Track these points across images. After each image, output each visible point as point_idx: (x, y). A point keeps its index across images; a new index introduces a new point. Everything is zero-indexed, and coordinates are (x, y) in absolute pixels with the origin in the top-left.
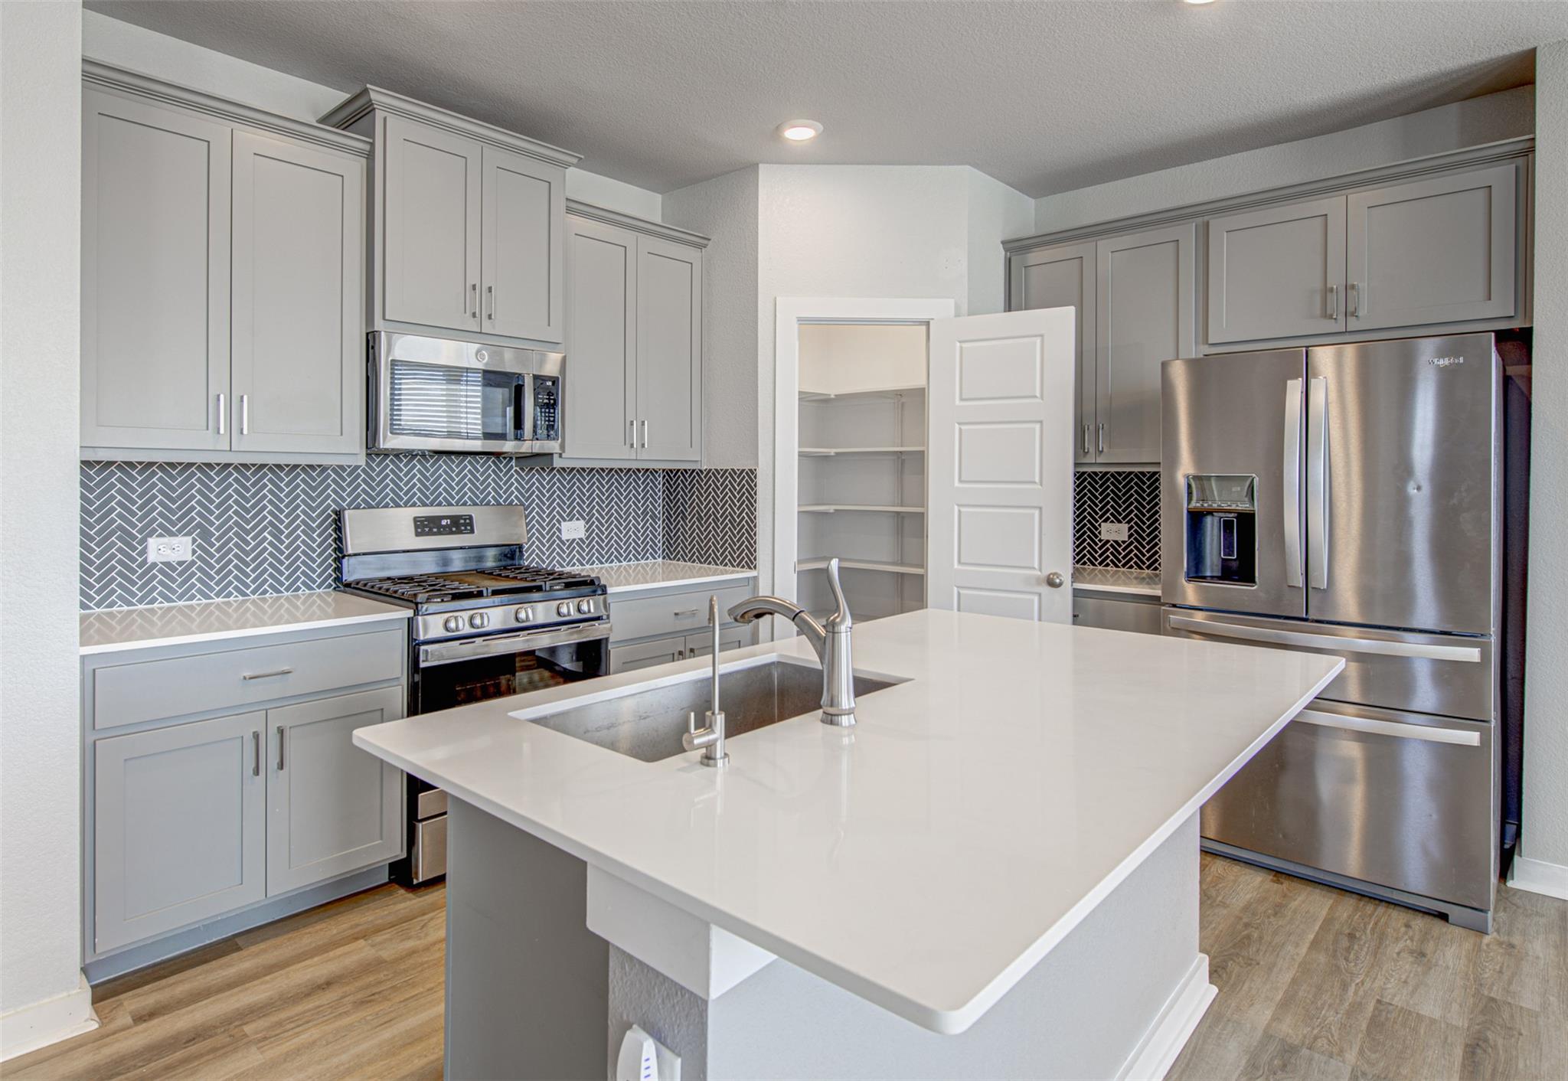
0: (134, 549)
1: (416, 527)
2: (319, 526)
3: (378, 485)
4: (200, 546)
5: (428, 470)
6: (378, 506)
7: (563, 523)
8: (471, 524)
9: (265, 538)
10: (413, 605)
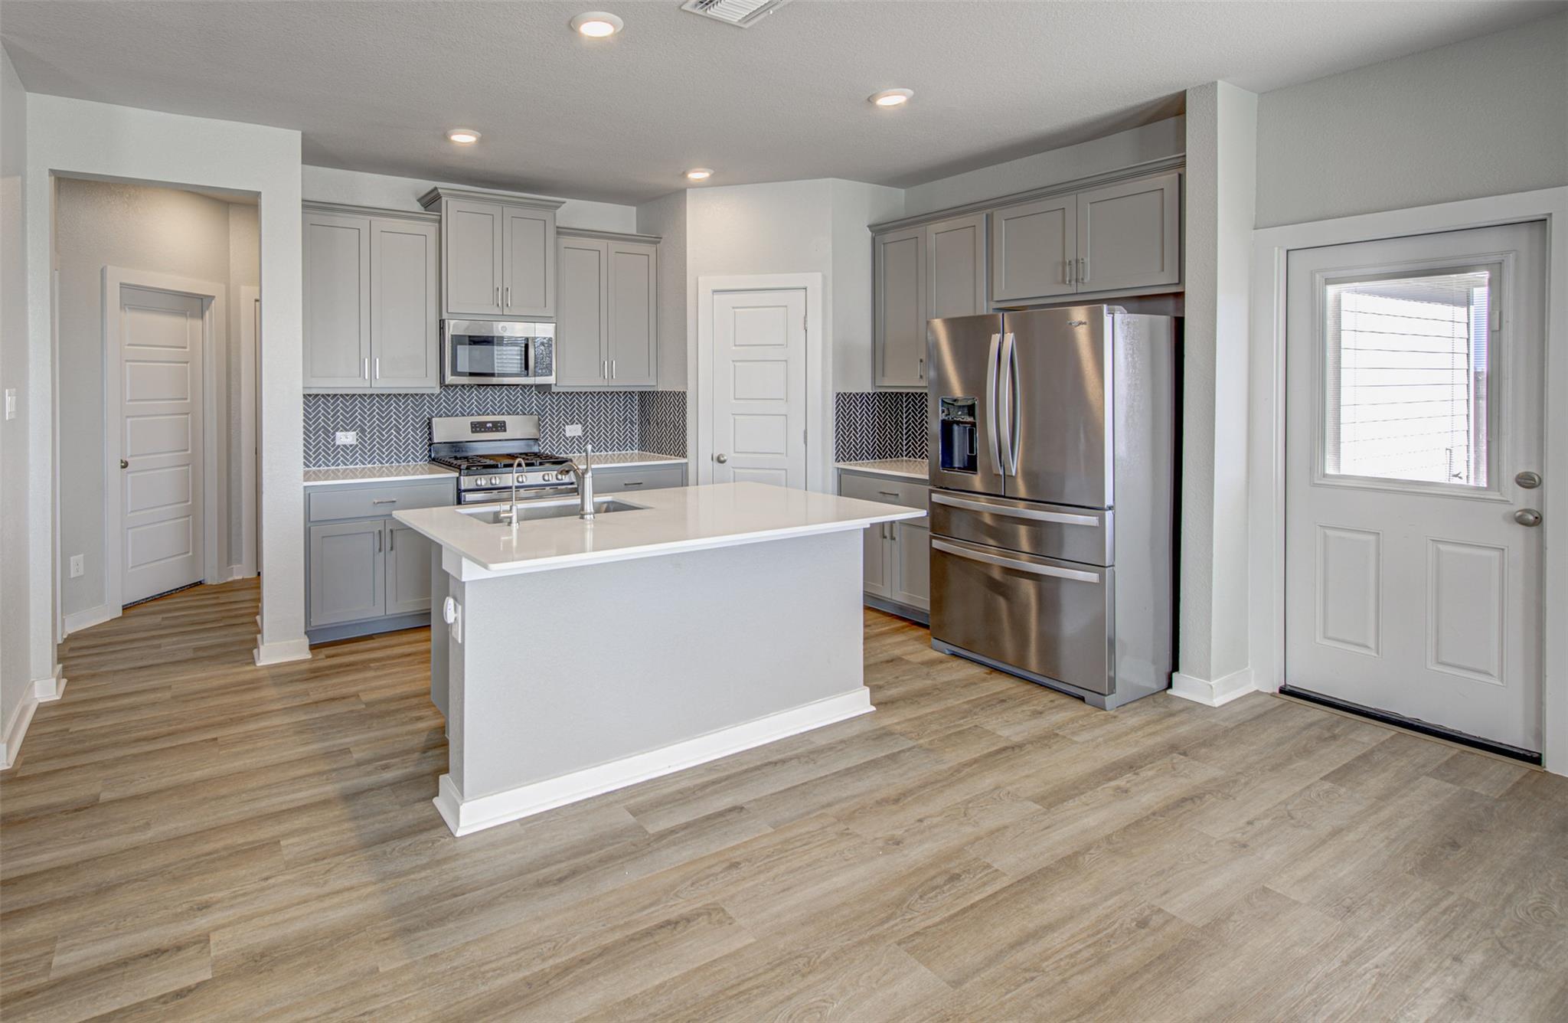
0: (329, 438)
1: (472, 428)
2: (420, 427)
3: (452, 403)
4: (360, 437)
5: (481, 394)
6: (452, 416)
7: (567, 426)
8: (505, 426)
9: (392, 433)
10: (458, 470)
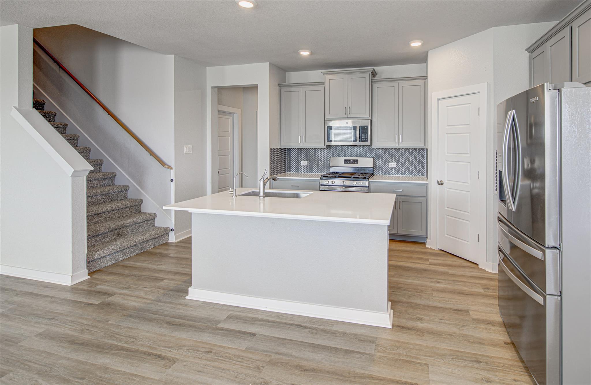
1: (345, 162)
3: (341, 152)
4: (309, 163)
6: (341, 157)
7: (389, 163)
8: (358, 162)
